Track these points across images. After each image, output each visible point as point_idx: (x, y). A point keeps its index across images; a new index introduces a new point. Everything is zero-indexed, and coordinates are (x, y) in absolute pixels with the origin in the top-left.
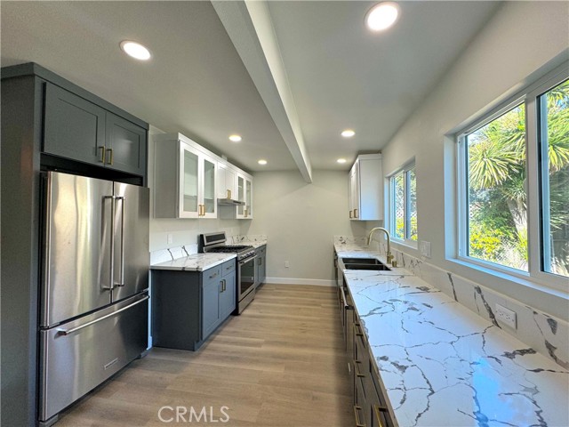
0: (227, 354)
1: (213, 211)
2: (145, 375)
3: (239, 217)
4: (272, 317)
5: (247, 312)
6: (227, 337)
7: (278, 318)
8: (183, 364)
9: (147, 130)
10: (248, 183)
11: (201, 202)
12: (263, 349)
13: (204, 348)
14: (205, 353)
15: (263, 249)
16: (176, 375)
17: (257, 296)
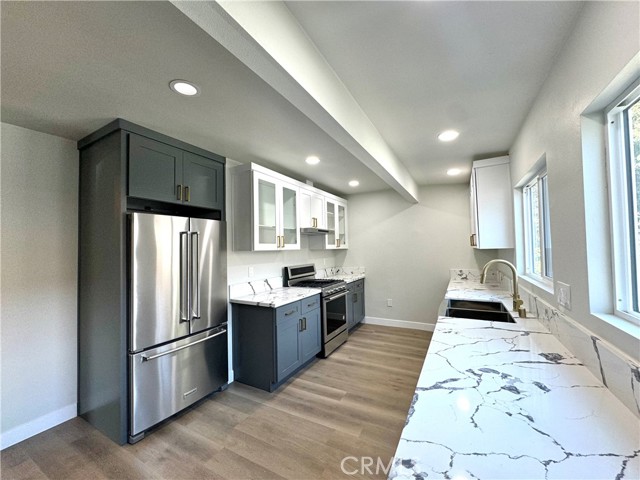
0: (302, 402)
1: (296, 242)
2: (221, 409)
3: (329, 247)
4: (362, 366)
5: (335, 356)
6: (308, 382)
7: (370, 367)
8: (256, 404)
9: (224, 164)
10: (341, 208)
11: (280, 232)
12: (343, 402)
13: (280, 391)
14: (281, 396)
15: (360, 283)
16: (246, 416)
17: (350, 338)
